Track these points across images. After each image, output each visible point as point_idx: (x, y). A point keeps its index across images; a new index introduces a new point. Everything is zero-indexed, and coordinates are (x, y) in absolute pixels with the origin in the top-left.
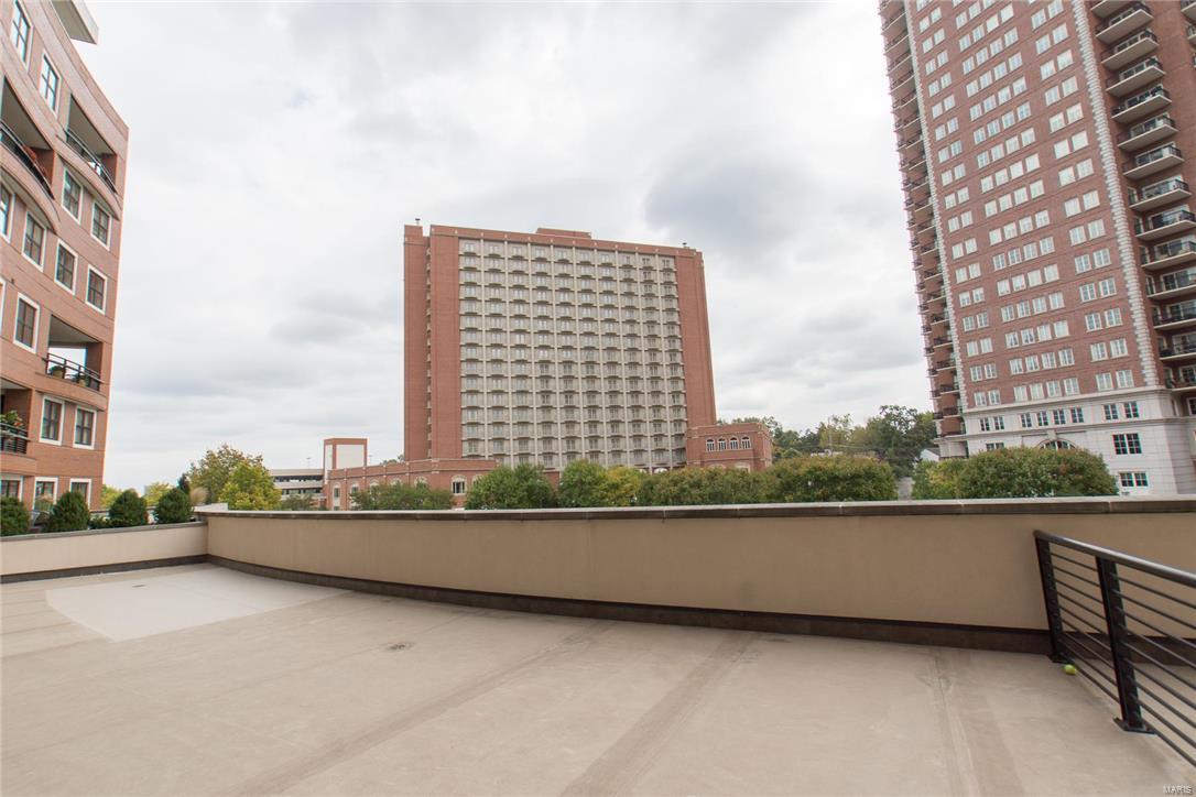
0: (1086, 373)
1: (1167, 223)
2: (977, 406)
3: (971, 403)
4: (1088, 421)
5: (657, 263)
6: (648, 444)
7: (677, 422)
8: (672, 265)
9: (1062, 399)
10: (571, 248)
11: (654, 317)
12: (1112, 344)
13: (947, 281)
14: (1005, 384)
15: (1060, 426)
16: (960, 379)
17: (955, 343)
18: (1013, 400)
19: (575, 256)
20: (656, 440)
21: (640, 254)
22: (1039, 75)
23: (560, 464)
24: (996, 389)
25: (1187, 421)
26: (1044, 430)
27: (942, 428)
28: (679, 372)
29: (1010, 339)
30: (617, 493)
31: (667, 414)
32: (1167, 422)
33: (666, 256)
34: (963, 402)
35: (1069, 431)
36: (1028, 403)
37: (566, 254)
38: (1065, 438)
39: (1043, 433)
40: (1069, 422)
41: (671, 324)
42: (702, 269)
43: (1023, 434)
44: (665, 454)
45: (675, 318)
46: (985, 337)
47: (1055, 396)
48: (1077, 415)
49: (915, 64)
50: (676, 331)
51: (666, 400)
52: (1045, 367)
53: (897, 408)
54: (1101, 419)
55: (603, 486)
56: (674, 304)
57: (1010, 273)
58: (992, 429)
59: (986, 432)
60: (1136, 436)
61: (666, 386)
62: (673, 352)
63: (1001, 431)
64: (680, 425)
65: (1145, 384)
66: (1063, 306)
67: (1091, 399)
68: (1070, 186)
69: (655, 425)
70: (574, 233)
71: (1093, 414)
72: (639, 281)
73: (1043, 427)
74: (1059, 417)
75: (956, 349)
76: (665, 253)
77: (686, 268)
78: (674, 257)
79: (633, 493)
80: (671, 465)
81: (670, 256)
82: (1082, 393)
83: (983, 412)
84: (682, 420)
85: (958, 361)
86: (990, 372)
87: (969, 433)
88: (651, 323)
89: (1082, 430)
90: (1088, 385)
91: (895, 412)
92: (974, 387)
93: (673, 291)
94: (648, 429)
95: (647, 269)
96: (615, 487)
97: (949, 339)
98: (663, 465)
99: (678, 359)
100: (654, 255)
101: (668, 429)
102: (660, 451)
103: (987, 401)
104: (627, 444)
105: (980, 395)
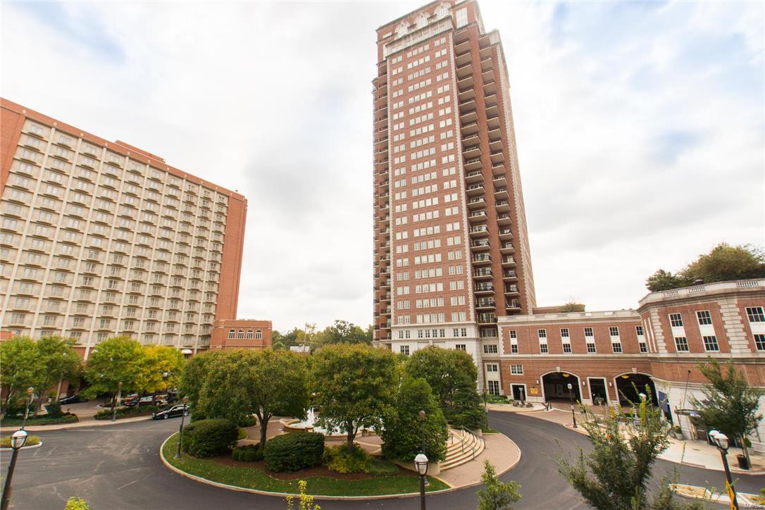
0: (448, 311)
1: (480, 245)
2: (398, 324)
3: (396, 322)
4: (447, 337)
5: (215, 197)
6: (180, 329)
7: (208, 315)
8: (225, 201)
9: (437, 324)
10: (146, 165)
11: (205, 234)
12: (459, 298)
13: (392, 251)
14: (413, 312)
15: (435, 338)
16: (391, 307)
17: (392, 286)
18: (416, 322)
19: (148, 172)
20: (187, 327)
21: (203, 187)
22: (441, 161)
23: (89, 342)
24: (408, 315)
25: (481, 340)
26: (428, 340)
27: (376, 335)
28: (216, 278)
29: (418, 288)
30: (153, 369)
31: (200, 308)
32: (477, 340)
33: (222, 194)
34: (392, 321)
35: (438, 341)
36: (422, 325)
37: (140, 168)
38: (436, 344)
39: (427, 341)
40: (439, 337)
41: (217, 242)
42: (246, 210)
43: (419, 341)
44: (193, 338)
45: (221, 239)
46: (406, 285)
47: (434, 322)
48: (443, 334)
49: (389, 134)
50: (220, 248)
51: (202, 297)
52: (432, 306)
53: (344, 322)
54: (452, 337)
55: (139, 361)
56: (222, 229)
57: (421, 253)
58: (404, 338)
59: (401, 339)
60: (465, 346)
61: (203, 287)
62: (214, 263)
63: (408, 339)
64: (209, 317)
65: (470, 320)
66: (441, 275)
67: (449, 325)
68: (449, 217)
69: (188, 315)
70: (151, 155)
71: (449, 333)
72: (198, 205)
73: (428, 338)
74: (435, 335)
75: (392, 290)
76: (223, 192)
77: (235, 207)
78: (229, 197)
79: (168, 369)
80: (196, 347)
81: (225, 195)
82: (446, 321)
83: (401, 327)
84: (211, 314)
85: (392, 296)
86: (407, 305)
87: (393, 339)
88: (202, 238)
89: (444, 341)
90: (448, 318)
91: (342, 325)
92: (399, 312)
93: (223, 220)
94: (182, 318)
95: (207, 199)
96: (151, 362)
97: (388, 283)
98: (189, 347)
99: (217, 268)
100: (214, 191)
101: (199, 319)
102: (189, 336)
103: (404, 321)
104: (161, 328)
105: (401, 317)
